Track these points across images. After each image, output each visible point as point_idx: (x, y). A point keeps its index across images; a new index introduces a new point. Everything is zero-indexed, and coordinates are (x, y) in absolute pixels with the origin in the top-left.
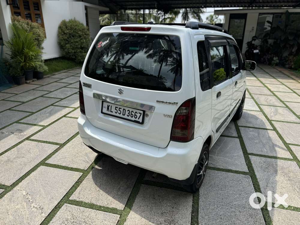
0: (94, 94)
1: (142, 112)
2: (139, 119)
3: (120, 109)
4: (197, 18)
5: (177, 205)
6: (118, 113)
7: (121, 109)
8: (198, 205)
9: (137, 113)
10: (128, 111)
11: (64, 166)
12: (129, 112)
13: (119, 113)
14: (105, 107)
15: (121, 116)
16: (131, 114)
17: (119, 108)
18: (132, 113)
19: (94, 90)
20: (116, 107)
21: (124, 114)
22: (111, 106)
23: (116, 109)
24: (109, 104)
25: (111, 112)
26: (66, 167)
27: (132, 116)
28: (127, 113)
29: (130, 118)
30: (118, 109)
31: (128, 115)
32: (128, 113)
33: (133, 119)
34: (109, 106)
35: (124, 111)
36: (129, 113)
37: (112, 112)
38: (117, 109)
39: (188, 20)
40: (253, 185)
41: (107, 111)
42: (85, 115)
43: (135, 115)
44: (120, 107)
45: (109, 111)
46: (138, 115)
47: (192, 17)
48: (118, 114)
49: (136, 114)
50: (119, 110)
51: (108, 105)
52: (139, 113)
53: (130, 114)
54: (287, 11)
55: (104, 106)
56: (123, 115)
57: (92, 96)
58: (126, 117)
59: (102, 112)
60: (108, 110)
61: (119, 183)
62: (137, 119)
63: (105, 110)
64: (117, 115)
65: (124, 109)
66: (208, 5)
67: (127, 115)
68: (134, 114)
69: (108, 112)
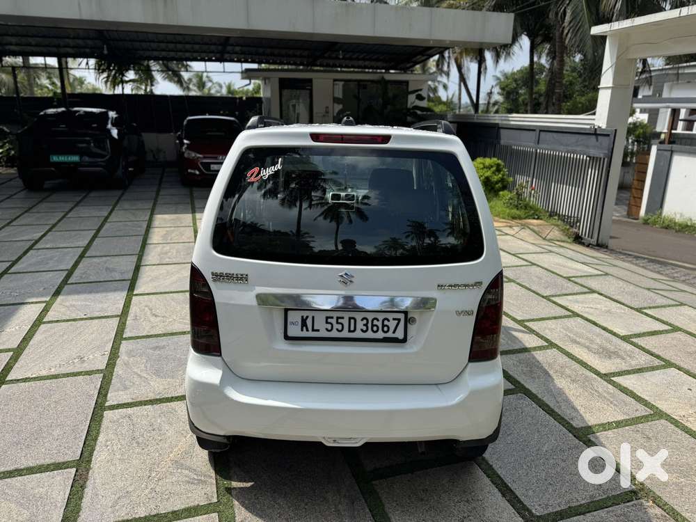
0: (259, 297)
1: (402, 316)
2: (394, 332)
3: (340, 321)
4: (176, 79)
5: (470, 494)
6: (334, 330)
7: (343, 318)
8: (499, 476)
9: (388, 321)
10: (362, 320)
11: (146, 517)
12: (365, 322)
13: (337, 329)
14: (293, 323)
15: (345, 334)
16: (373, 326)
17: (338, 318)
18: (375, 322)
19: (257, 288)
20: (327, 318)
21: (352, 329)
22: (313, 317)
23: (327, 323)
24: (305, 314)
25: (313, 330)
26: (154, 516)
27: (375, 328)
28: (360, 325)
29: (370, 334)
30: (333, 321)
31: (365, 328)
32: (364, 325)
33: (380, 335)
34: (307, 317)
35: (352, 321)
36: (366, 325)
37: (318, 330)
38: (329, 320)
39: (154, 83)
40: (540, 407)
41: (302, 330)
42: (220, 355)
43: (383, 326)
44: (340, 314)
45: (307, 330)
46: (392, 324)
47: (165, 78)
48: (337, 332)
49: (386, 322)
50: (337, 323)
51: (302, 317)
52: (394, 319)
53: (370, 325)
54: (383, 78)
55: (289, 320)
56: (350, 331)
57: (254, 302)
58: (358, 334)
59: (287, 337)
60: (304, 328)
61: (325, 499)
62: (390, 335)
63: (294, 331)
64: (334, 334)
65: (350, 319)
66: (226, 56)
67: (362, 330)
68: (380, 324)
69: (305, 334)
